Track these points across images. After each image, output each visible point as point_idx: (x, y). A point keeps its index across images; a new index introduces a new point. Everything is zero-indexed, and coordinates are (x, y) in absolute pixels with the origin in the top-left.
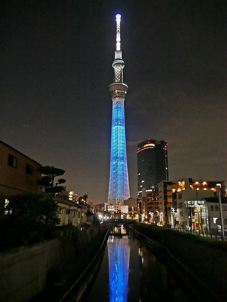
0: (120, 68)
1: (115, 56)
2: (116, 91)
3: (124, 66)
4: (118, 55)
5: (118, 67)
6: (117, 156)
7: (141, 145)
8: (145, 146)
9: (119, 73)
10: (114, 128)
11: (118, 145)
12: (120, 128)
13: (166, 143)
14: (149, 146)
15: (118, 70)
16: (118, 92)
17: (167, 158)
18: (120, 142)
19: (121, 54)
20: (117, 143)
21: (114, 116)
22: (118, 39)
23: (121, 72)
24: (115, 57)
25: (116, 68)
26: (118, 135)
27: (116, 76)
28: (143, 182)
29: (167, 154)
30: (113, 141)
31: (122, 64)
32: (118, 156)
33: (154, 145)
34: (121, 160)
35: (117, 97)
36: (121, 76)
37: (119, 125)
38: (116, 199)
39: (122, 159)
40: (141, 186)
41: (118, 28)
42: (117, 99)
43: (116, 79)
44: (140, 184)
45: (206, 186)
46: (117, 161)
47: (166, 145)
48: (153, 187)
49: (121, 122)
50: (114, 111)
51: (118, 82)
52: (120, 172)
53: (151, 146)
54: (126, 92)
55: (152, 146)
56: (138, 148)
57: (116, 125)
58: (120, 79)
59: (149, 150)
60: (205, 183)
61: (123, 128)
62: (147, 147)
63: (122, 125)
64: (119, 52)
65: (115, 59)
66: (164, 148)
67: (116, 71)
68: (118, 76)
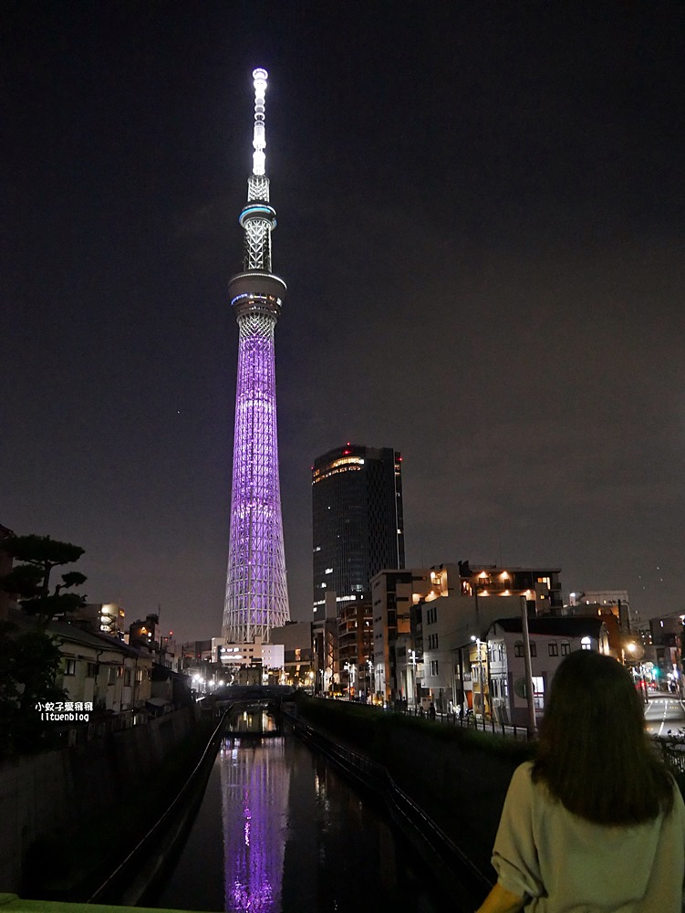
0: (262, 227)
1: (249, 191)
2: (251, 297)
3: (275, 222)
4: (259, 190)
5: (257, 225)
6: (251, 493)
7: (324, 461)
8: (336, 465)
9: (262, 244)
10: (242, 407)
11: (255, 462)
12: (261, 410)
13: (398, 455)
14: (347, 465)
15: (257, 232)
16: (257, 301)
17: (400, 499)
18: (261, 451)
19: (267, 187)
20: (252, 454)
21: (244, 371)
22: (259, 139)
23: (267, 240)
24: (249, 196)
25: (252, 228)
26: (255, 430)
27: (252, 251)
28: (328, 571)
29: (399, 490)
30: (241, 448)
31: (270, 217)
32: (255, 494)
33: (362, 462)
34: (264, 504)
35: (252, 314)
37: (258, 399)
38: (248, 624)
39: (267, 501)
40: (324, 585)
41: (260, 110)
42: (255, 322)
43: (252, 260)
44: (320, 577)
45: (507, 585)
46: (251, 509)
47: (398, 462)
48: (358, 586)
49: (263, 392)
50: (243, 357)
51: (256, 270)
52: (259, 543)
53: (352, 464)
54: (279, 302)
55: (357, 465)
56: (315, 470)
57: (248, 399)
58: (262, 262)
59: (349, 476)
60: (504, 576)
61: (270, 408)
62: (341, 466)
63: (268, 401)
64: (260, 181)
65: (249, 200)
66: (393, 470)
67: (252, 236)
68: (256, 251)
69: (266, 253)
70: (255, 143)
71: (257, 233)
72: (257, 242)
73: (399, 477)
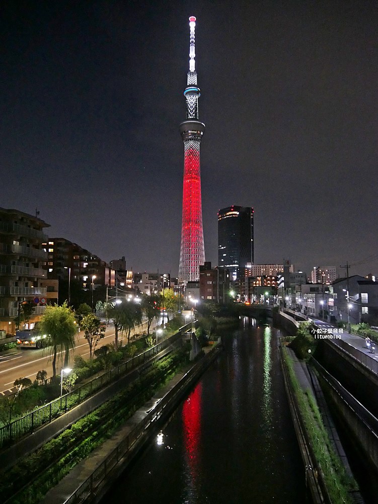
0: (194, 98)
1: (188, 80)
3: (200, 95)
4: (192, 80)
5: (192, 97)
6: (190, 218)
7: (223, 212)
8: (228, 214)
9: (194, 106)
13: (253, 210)
14: (232, 214)
15: (192, 100)
16: (193, 134)
17: (253, 227)
19: (196, 77)
20: (191, 202)
22: (192, 54)
23: (196, 104)
24: (188, 82)
25: (189, 98)
26: (192, 191)
27: (190, 109)
28: (224, 255)
29: (253, 223)
31: (197, 93)
33: (238, 213)
34: (196, 223)
35: (190, 140)
38: (190, 272)
40: (222, 260)
41: (192, 37)
42: (191, 142)
43: (190, 114)
44: (221, 257)
47: (253, 213)
48: (236, 261)
51: (192, 119)
52: (194, 239)
53: (234, 214)
54: (202, 133)
55: (236, 214)
56: (219, 215)
58: (194, 115)
59: (233, 219)
61: (199, 182)
64: (193, 75)
65: (188, 84)
66: (250, 216)
67: (189, 102)
68: (192, 109)
69: (196, 110)
70: (190, 55)
72: (192, 105)
73: (253, 219)
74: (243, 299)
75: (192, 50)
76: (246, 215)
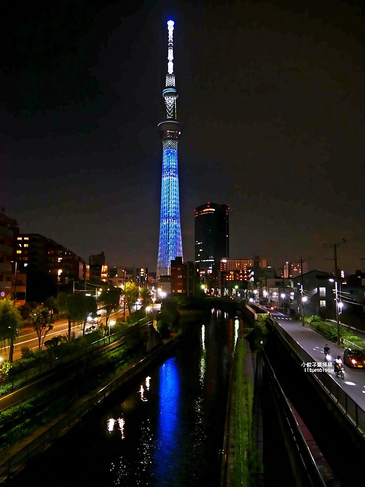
0: (172, 99)
1: (167, 81)
2: (168, 131)
3: (177, 96)
4: (171, 81)
5: (170, 98)
6: (169, 215)
7: (200, 209)
8: (204, 210)
9: (172, 107)
10: (165, 179)
11: (170, 202)
12: (172, 180)
13: (228, 207)
14: (209, 211)
16: (171, 134)
17: (228, 224)
18: (173, 198)
19: (174, 80)
20: (169, 199)
21: (165, 164)
22: (171, 57)
23: (175, 104)
24: (167, 84)
25: (168, 99)
26: (170, 189)
27: (168, 110)
28: (201, 250)
29: (228, 220)
30: (164, 196)
31: (175, 94)
32: (170, 216)
33: (214, 210)
34: (174, 220)
35: (168, 139)
36: (174, 111)
37: (171, 176)
39: (174, 218)
40: (199, 255)
41: (171, 41)
42: (170, 142)
43: (168, 114)
44: (197, 252)
46: (169, 221)
47: (228, 210)
48: (212, 257)
49: (173, 173)
50: (165, 156)
51: (170, 119)
52: (172, 235)
54: (180, 133)
55: (212, 211)
56: (196, 211)
57: (167, 176)
58: (172, 115)
59: (209, 214)
61: (176, 179)
62: (206, 211)
63: (175, 176)
64: (171, 77)
65: (166, 86)
66: (225, 213)
67: (168, 103)
68: (170, 110)
70: (169, 58)
71: (170, 101)
72: (170, 105)
73: (228, 215)
74: (217, 293)
75: (170, 54)
76: (222, 211)
